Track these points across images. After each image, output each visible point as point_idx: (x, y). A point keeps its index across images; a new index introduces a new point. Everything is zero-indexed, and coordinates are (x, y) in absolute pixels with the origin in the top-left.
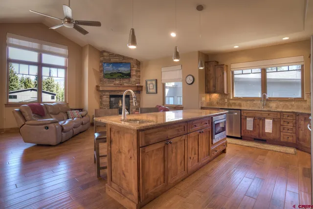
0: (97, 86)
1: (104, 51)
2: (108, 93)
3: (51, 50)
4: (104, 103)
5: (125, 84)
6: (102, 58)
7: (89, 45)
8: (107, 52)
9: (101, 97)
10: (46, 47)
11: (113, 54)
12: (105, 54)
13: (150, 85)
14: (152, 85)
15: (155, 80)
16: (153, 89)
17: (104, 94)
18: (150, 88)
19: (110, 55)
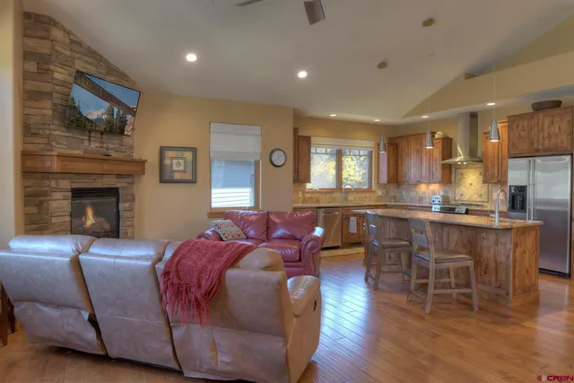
8: (64, 29)
9: (34, 199)
11: (80, 44)
12: (57, 33)
13: (175, 162)
14: (181, 161)
15: (194, 150)
16: (184, 171)
17: (53, 184)
18: (175, 168)
19: (72, 42)
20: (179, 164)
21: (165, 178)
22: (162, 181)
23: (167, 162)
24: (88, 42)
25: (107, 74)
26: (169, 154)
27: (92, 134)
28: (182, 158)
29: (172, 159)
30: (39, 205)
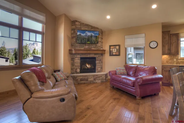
0: (70, 50)
1: (76, 21)
2: (79, 56)
3: (31, 16)
4: (75, 64)
5: (93, 49)
6: (75, 26)
7: (65, 15)
8: (79, 22)
9: (73, 59)
10: (27, 12)
11: (83, 24)
12: (77, 23)
13: (113, 49)
14: (115, 49)
15: (119, 46)
16: (116, 52)
17: (76, 56)
18: (113, 51)
19: (81, 24)
20: (115, 50)
21: (111, 54)
22: (110, 55)
23: (111, 50)
24: (85, 23)
25: (91, 29)
26: (112, 47)
27: (86, 44)
28: (116, 48)
29: (112, 49)
30: (73, 61)
